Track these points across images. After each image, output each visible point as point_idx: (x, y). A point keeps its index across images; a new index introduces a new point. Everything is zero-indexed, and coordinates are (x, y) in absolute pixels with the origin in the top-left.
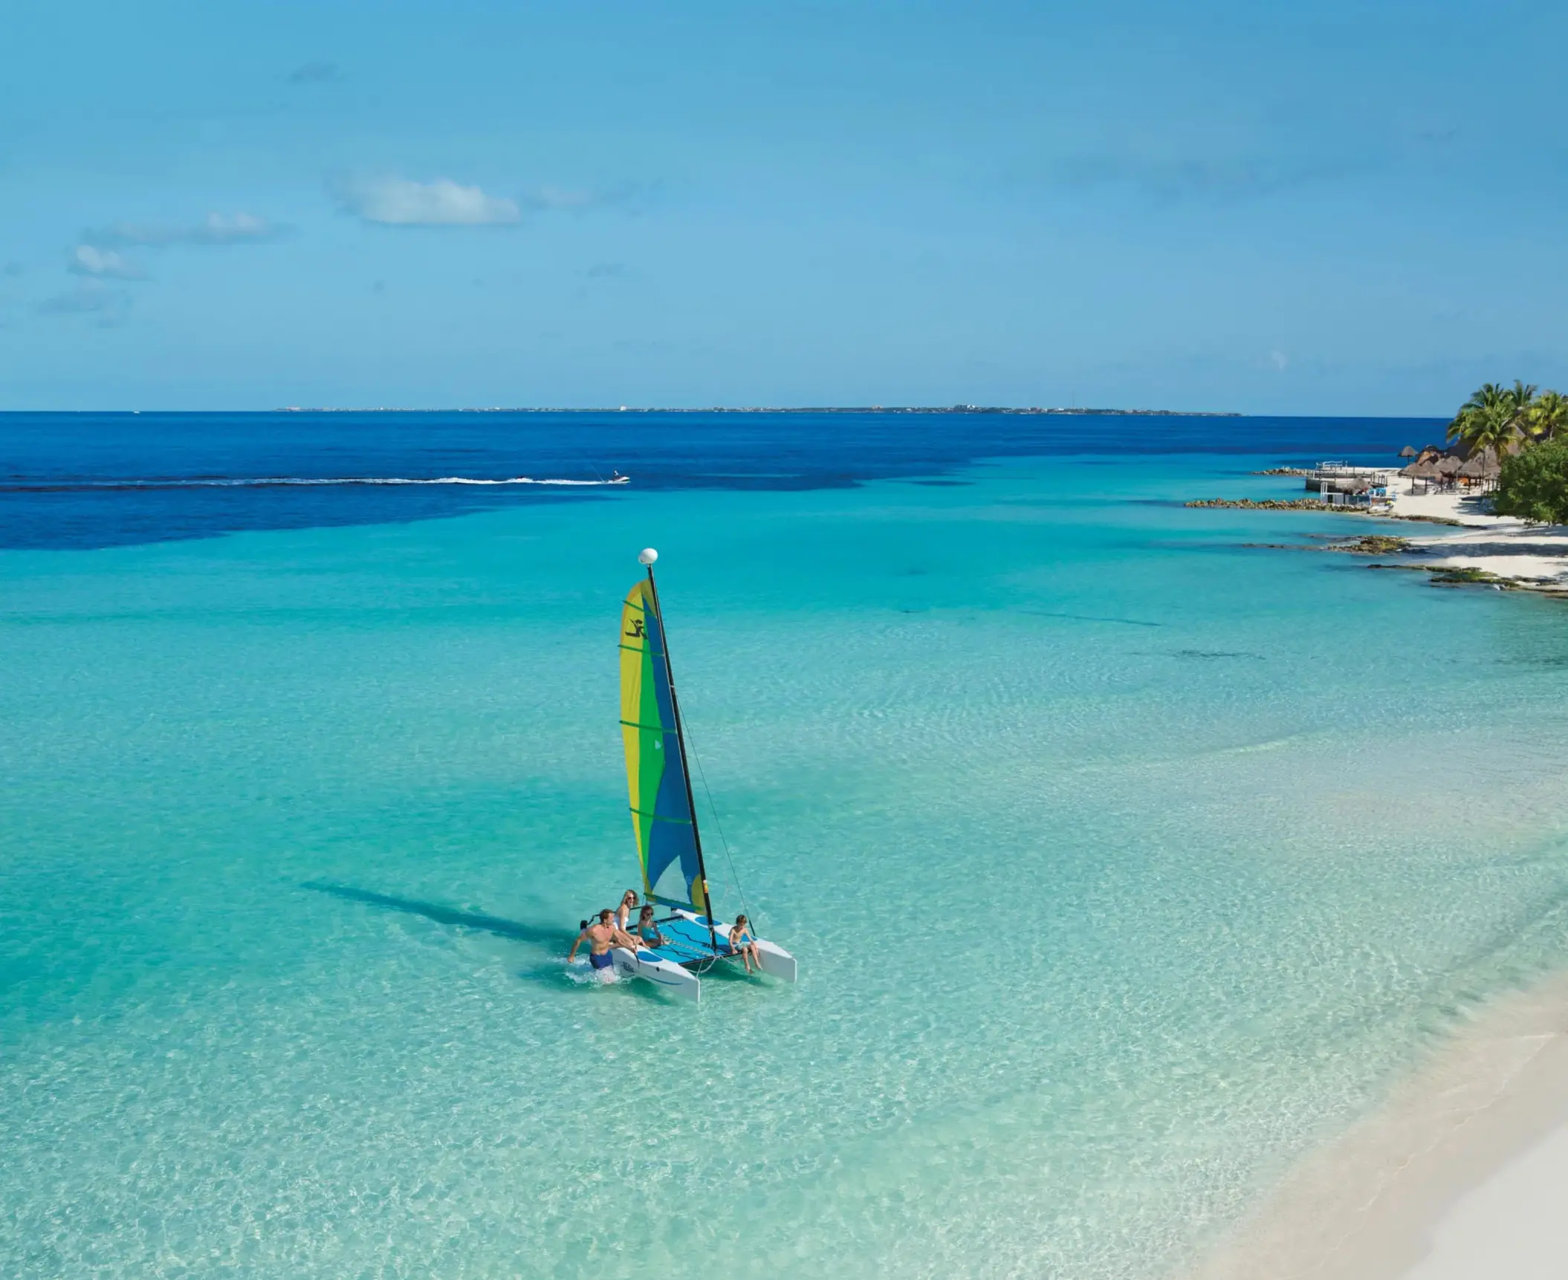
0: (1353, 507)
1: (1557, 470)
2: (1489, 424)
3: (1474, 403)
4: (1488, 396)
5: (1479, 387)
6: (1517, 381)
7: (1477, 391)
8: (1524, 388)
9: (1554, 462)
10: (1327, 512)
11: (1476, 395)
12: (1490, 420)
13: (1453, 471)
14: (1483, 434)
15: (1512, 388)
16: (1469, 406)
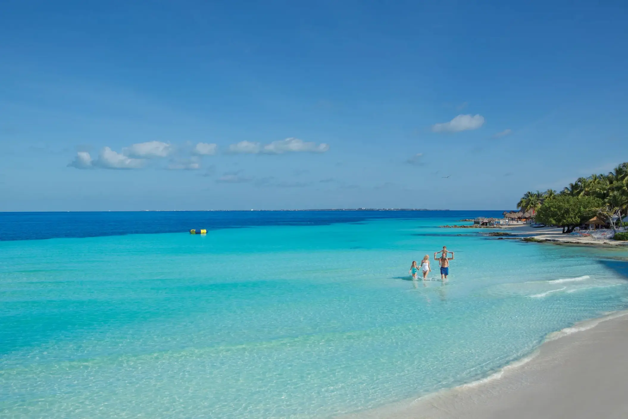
0: (490, 227)
1: (556, 208)
2: (531, 202)
3: (525, 197)
4: (529, 195)
5: (526, 192)
6: (538, 191)
7: (526, 194)
8: (540, 193)
9: (554, 205)
10: (482, 228)
11: (525, 195)
12: (531, 201)
13: (521, 216)
14: (529, 205)
15: (536, 193)
16: (524, 198)
